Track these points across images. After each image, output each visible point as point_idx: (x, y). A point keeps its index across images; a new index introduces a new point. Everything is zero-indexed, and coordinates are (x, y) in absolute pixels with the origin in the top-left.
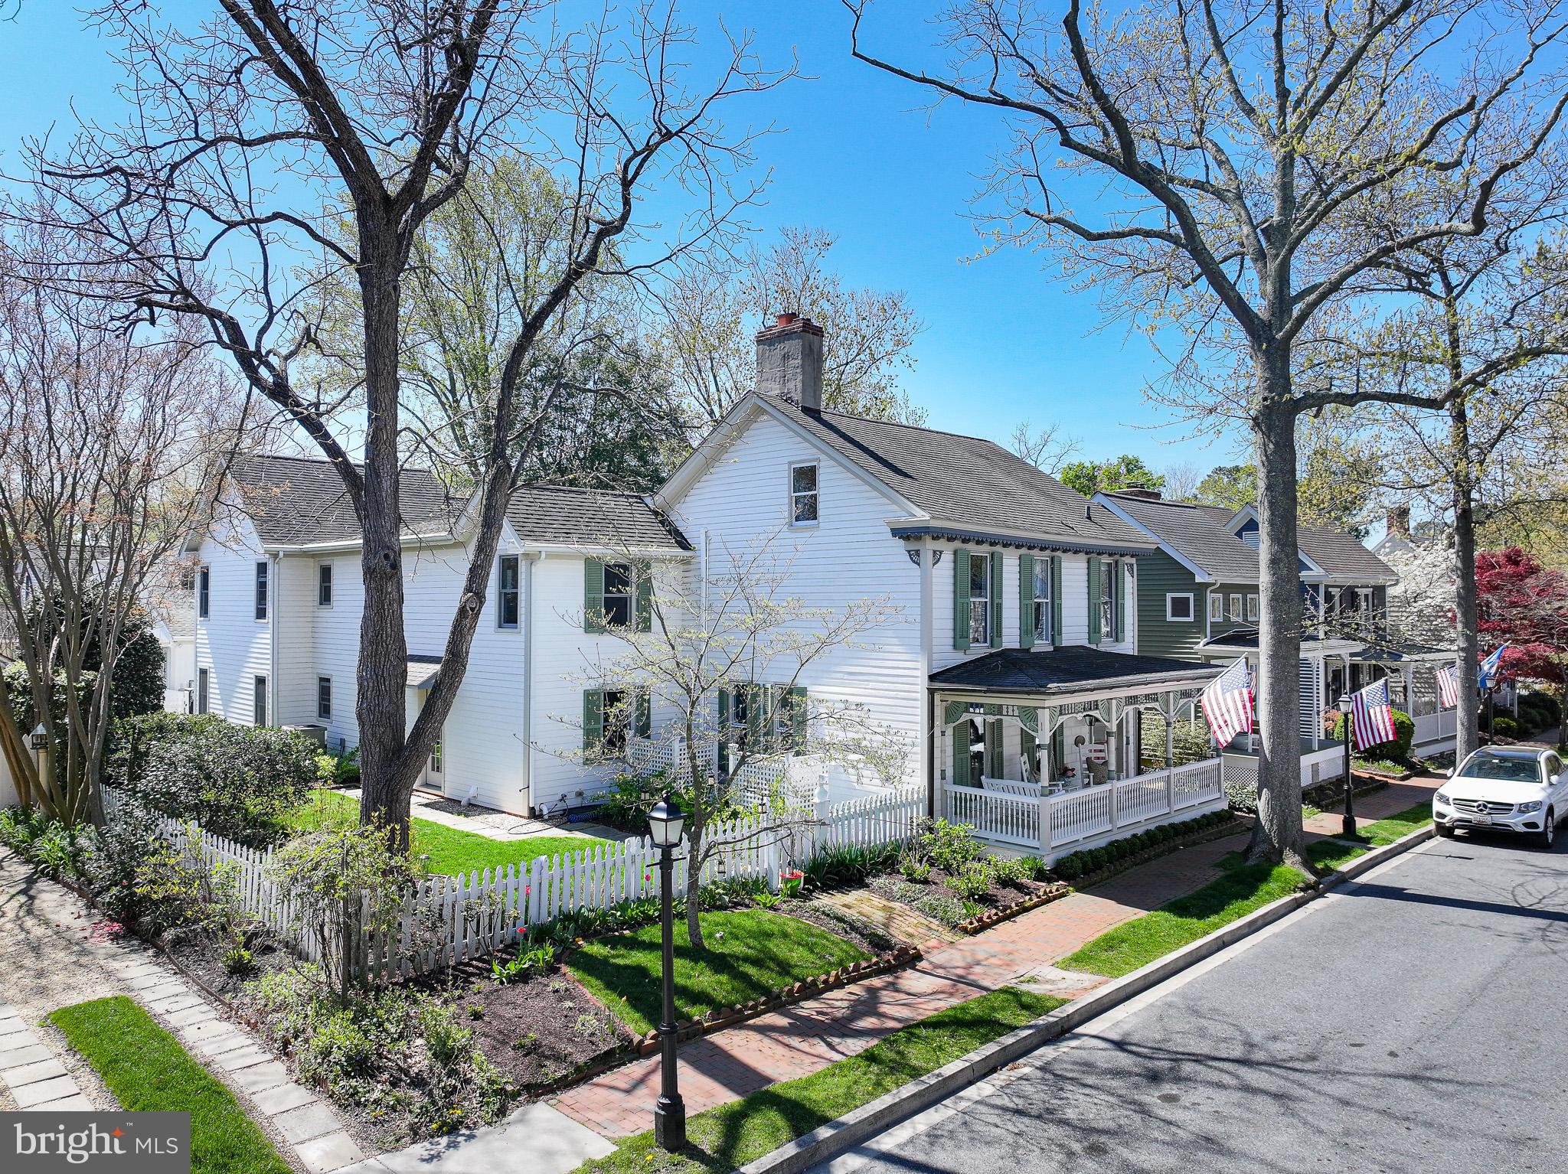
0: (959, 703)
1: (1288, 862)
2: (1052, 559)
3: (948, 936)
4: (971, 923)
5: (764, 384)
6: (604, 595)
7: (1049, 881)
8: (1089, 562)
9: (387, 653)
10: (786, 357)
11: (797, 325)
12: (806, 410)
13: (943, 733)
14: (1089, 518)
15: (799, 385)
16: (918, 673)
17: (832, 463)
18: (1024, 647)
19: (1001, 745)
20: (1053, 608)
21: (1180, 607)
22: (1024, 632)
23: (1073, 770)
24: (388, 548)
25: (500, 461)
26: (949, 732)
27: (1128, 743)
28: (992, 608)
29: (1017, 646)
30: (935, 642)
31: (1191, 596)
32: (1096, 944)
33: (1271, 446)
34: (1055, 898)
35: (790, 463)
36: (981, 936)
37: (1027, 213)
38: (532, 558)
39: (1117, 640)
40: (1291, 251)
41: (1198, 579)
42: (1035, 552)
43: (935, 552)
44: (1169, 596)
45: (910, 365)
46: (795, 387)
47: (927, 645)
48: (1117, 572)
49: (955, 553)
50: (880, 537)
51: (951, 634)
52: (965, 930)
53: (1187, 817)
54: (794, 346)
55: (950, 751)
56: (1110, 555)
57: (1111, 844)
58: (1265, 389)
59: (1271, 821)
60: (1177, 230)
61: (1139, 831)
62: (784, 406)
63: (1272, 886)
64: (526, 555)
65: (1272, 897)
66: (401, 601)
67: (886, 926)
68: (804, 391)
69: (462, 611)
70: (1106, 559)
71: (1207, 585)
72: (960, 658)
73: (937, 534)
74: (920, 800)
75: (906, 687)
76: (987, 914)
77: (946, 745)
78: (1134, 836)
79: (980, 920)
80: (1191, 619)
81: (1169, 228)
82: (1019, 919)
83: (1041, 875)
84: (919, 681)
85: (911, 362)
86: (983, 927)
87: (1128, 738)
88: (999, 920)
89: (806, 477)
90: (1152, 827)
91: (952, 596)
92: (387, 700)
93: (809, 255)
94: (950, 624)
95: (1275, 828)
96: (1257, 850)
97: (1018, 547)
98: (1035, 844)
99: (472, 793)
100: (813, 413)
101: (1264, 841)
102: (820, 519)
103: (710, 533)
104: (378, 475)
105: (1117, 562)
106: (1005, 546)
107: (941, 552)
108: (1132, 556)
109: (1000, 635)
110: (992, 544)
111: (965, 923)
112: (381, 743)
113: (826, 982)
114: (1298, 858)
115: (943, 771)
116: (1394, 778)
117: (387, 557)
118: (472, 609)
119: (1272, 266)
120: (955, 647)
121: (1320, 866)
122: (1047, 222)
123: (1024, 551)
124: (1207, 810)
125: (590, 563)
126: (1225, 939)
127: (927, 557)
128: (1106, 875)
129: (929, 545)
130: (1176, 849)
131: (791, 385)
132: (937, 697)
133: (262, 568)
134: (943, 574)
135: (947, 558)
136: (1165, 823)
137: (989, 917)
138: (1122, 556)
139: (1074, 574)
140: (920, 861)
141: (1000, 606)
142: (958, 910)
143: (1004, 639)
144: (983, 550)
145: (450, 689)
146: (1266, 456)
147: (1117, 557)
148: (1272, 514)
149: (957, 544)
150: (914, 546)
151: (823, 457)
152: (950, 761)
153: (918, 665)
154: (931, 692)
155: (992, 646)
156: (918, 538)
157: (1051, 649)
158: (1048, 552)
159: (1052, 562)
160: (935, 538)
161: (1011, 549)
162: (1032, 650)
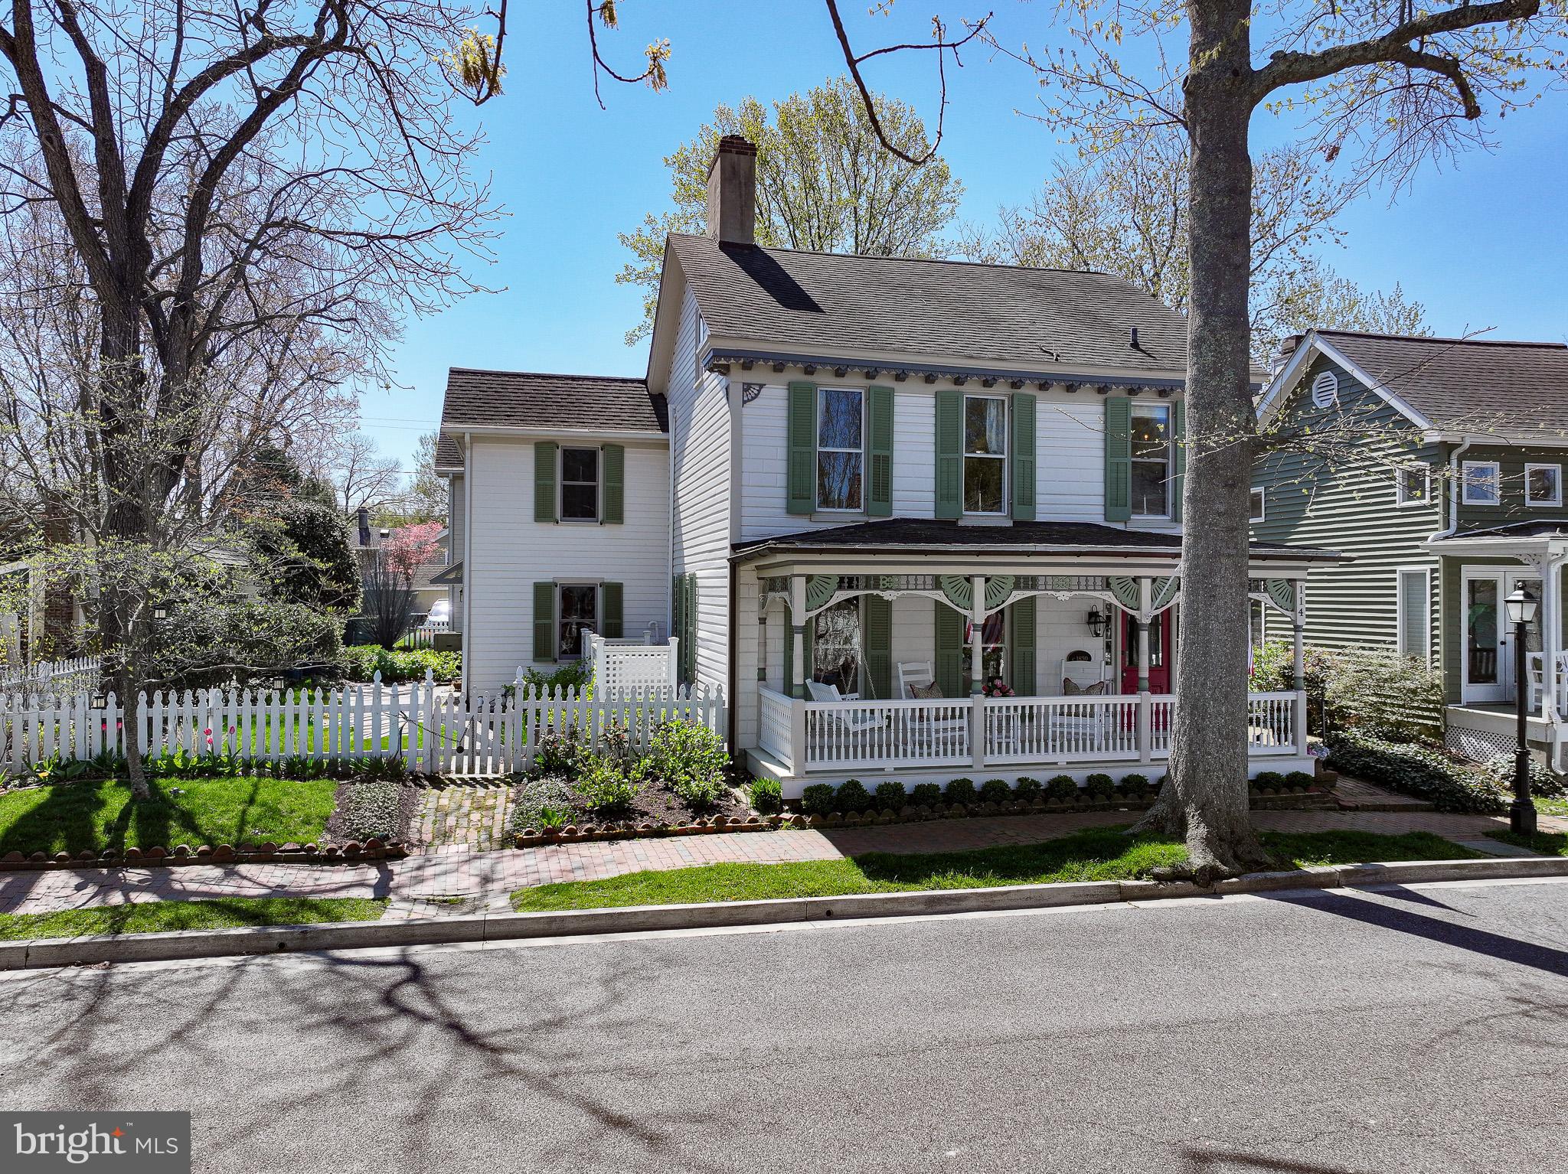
1: (1187, 835)
2: (1014, 397)
4: (529, 833)
6: (560, 482)
7: (771, 811)
8: (1104, 402)
12: (726, 246)
13: (763, 621)
14: (1135, 345)
16: (727, 542)
18: (943, 518)
20: (1014, 467)
22: (943, 493)
26: (775, 620)
28: (872, 462)
29: (928, 516)
30: (746, 502)
31: (1426, 466)
39: (1174, 519)
41: (1427, 438)
42: (972, 389)
43: (747, 385)
44: (1399, 470)
47: (735, 510)
48: (1175, 419)
49: (791, 386)
51: (782, 493)
68: (722, 223)
70: (1149, 402)
71: (1448, 446)
73: (748, 360)
74: (713, 702)
76: (577, 829)
77: (767, 636)
79: (550, 832)
80: (1427, 502)
82: (630, 842)
84: (726, 553)
86: (548, 841)
88: (589, 839)
91: (783, 443)
97: (930, 379)
100: (739, 249)
105: (1175, 406)
106: (896, 377)
107: (761, 386)
109: (887, 500)
110: (867, 375)
114: (1202, 830)
115: (762, 670)
120: (791, 510)
123: (944, 385)
127: (735, 392)
129: (739, 376)
132: (747, 573)
134: (767, 415)
135: (774, 394)
137: (574, 832)
139: (1068, 420)
141: (887, 460)
143: (896, 505)
144: (853, 383)
149: (794, 375)
150: (725, 379)
152: (774, 659)
153: (728, 533)
154: (735, 564)
155: (866, 513)
157: (1010, 524)
158: (1000, 388)
159: (1011, 405)
160: (747, 367)
161: (914, 382)
162: (961, 523)
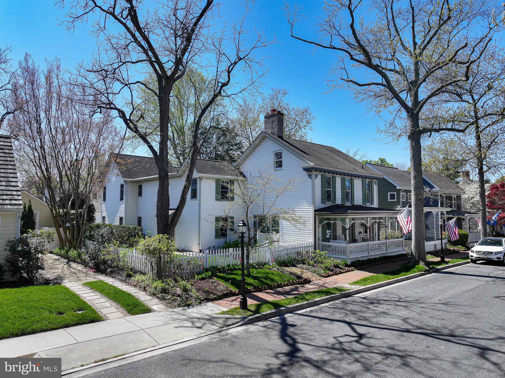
0: (323, 218)
1: (421, 264)
2: (351, 179)
3: (319, 278)
4: (325, 275)
5: (267, 130)
6: (221, 190)
7: (349, 267)
8: (362, 180)
9: (165, 199)
10: (273, 122)
11: (276, 113)
12: (279, 137)
13: (319, 227)
14: (363, 168)
15: (277, 130)
16: (311, 210)
17: (286, 151)
18: (343, 204)
19: (336, 232)
20: (351, 193)
21: (392, 197)
22: (343, 199)
23: (358, 240)
24: (165, 170)
25: (195, 147)
26: (320, 227)
27: (375, 235)
28: (333, 192)
29: (341, 204)
30: (316, 201)
31: (395, 193)
32: (361, 280)
33: (414, 144)
34: (350, 271)
35: (274, 152)
36: (328, 278)
37: (342, 79)
38: (201, 178)
39: (371, 204)
40: (418, 88)
41: (397, 188)
42: (346, 177)
43: (316, 175)
44: (389, 193)
45: (311, 130)
46: (276, 130)
47: (314, 202)
48: (371, 184)
49: (322, 175)
50: (300, 171)
51: (321, 199)
52: (324, 276)
53: (393, 254)
54: (275, 119)
55: (321, 232)
56: (369, 179)
57: (368, 259)
58: (412, 127)
59: (416, 252)
60: (385, 83)
61: (377, 257)
62: (272, 135)
63: (415, 270)
64: (199, 178)
65: (415, 272)
66: (168, 185)
67: (301, 275)
68: (278, 131)
69: (185, 187)
70: (368, 180)
71: (400, 190)
72: (323, 206)
73: (316, 170)
74: (312, 246)
75: (308, 214)
76: (330, 273)
77: (319, 230)
78: (376, 258)
79: (328, 274)
80: (396, 200)
81: (383, 82)
82: (339, 275)
83: (347, 265)
84: (311, 212)
85: (312, 129)
86: (329, 276)
87: (375, 233)
88: (334, 275)
89: (279, 155)
90: (381, 256)
91: (321, 188)
92: (164, 212)
93: (280, 97)
94: (320, 196)
95: (417, 254)
96: (411, 261)
97: (341, 175)
98: (345, 257)
99: (183, 247)
100: (281, 137)
101: (414, 259)
102: (283, 167)
103: (251, 173)
104: (163, 151)
105: (371, 181)
106: (337, 174)
107: (318, 175)
108: (376, 179)
109: (335, 200)
110: (333, 173)
111: (324, 275)
112: (163, 223)
113: (284, 284)
114: (423, 263)
115: (319, 238)
116: (462, 250)
117: (165, 172)
118: (188, 186)
119: (413, 92)
120: (322, 202)
121: (431, 266)
122: (348, 81)
123: (342, 176)
124: (399, 253)
125: (217, 181)
126: (399, 280)
127: (314, 176)
128: (366, 267)
129: (314, 173)
130: (389, 262)
131: (274, 130)
132: (317, 217)
133: (122, 186)
134: (318, 181)
135: (319, 177)
136: (386, 255)
137: (331, 274)
138: (373, 179)
139: (358, 184)
140: (312, 261)
141: (335, 191)
142: (322, 272)
143: (337, 201)
144: (330, 175)
145: (181, 208)
146: (412, 147)
147: (371, 179)
148: (414, 163)
149: (322, 173)
150: (310, 173)
151: (283, 149)
152: (321, 235)
153: (311, 207)
154: (315, 215)
155: (333, 203)
156: (311, 171)
157: (351, 205)
158: (350, 177)
159: (351, 180)
160: (316, 171)
161: (338, 175)
162: (345, 205)
